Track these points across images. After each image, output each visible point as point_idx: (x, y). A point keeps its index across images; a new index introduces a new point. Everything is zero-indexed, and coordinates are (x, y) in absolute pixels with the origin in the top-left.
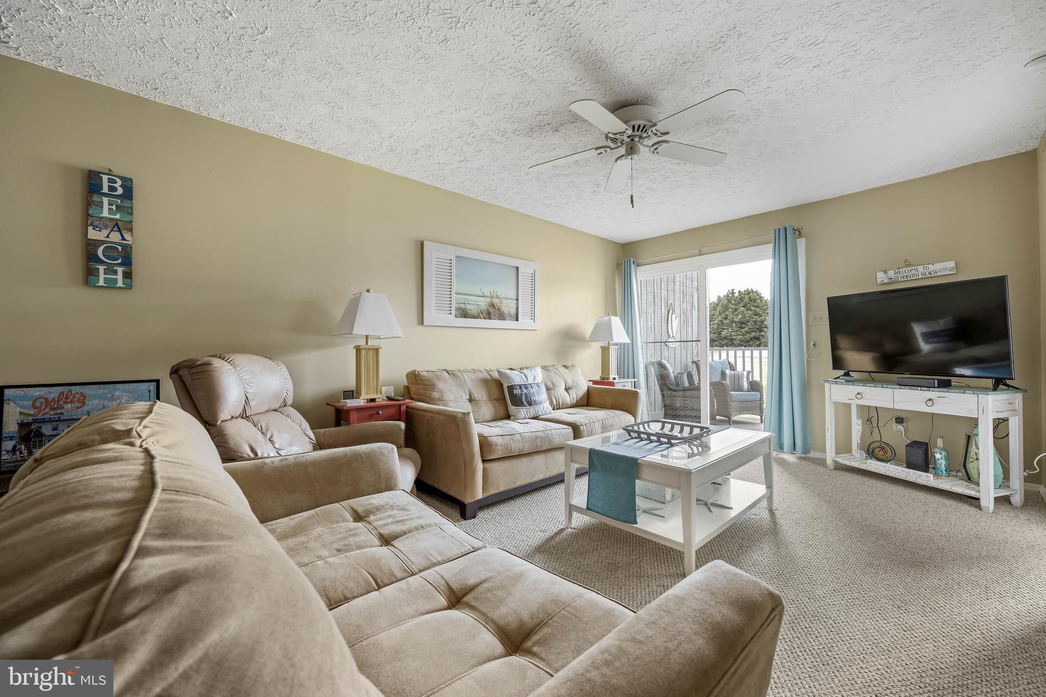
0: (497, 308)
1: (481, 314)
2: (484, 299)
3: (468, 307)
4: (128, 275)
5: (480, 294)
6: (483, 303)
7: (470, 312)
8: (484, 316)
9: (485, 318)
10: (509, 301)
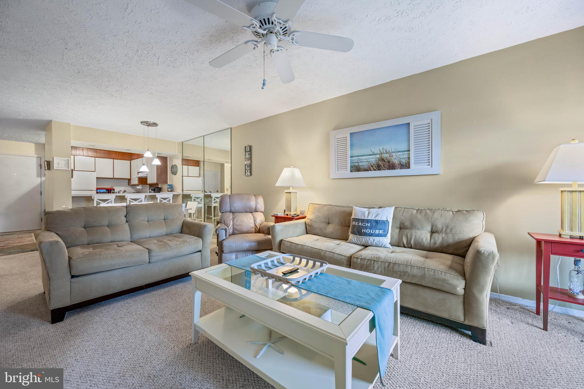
0: (386, 161)
1: (371, 168)
2: (374, 156)
3: (361, 164)
4: (251, 172)
5: (371, 153)
6: (373, 160)
7: (362, 167)
8: (373, 169)
9: (375, 170)
10: (399, 153)
